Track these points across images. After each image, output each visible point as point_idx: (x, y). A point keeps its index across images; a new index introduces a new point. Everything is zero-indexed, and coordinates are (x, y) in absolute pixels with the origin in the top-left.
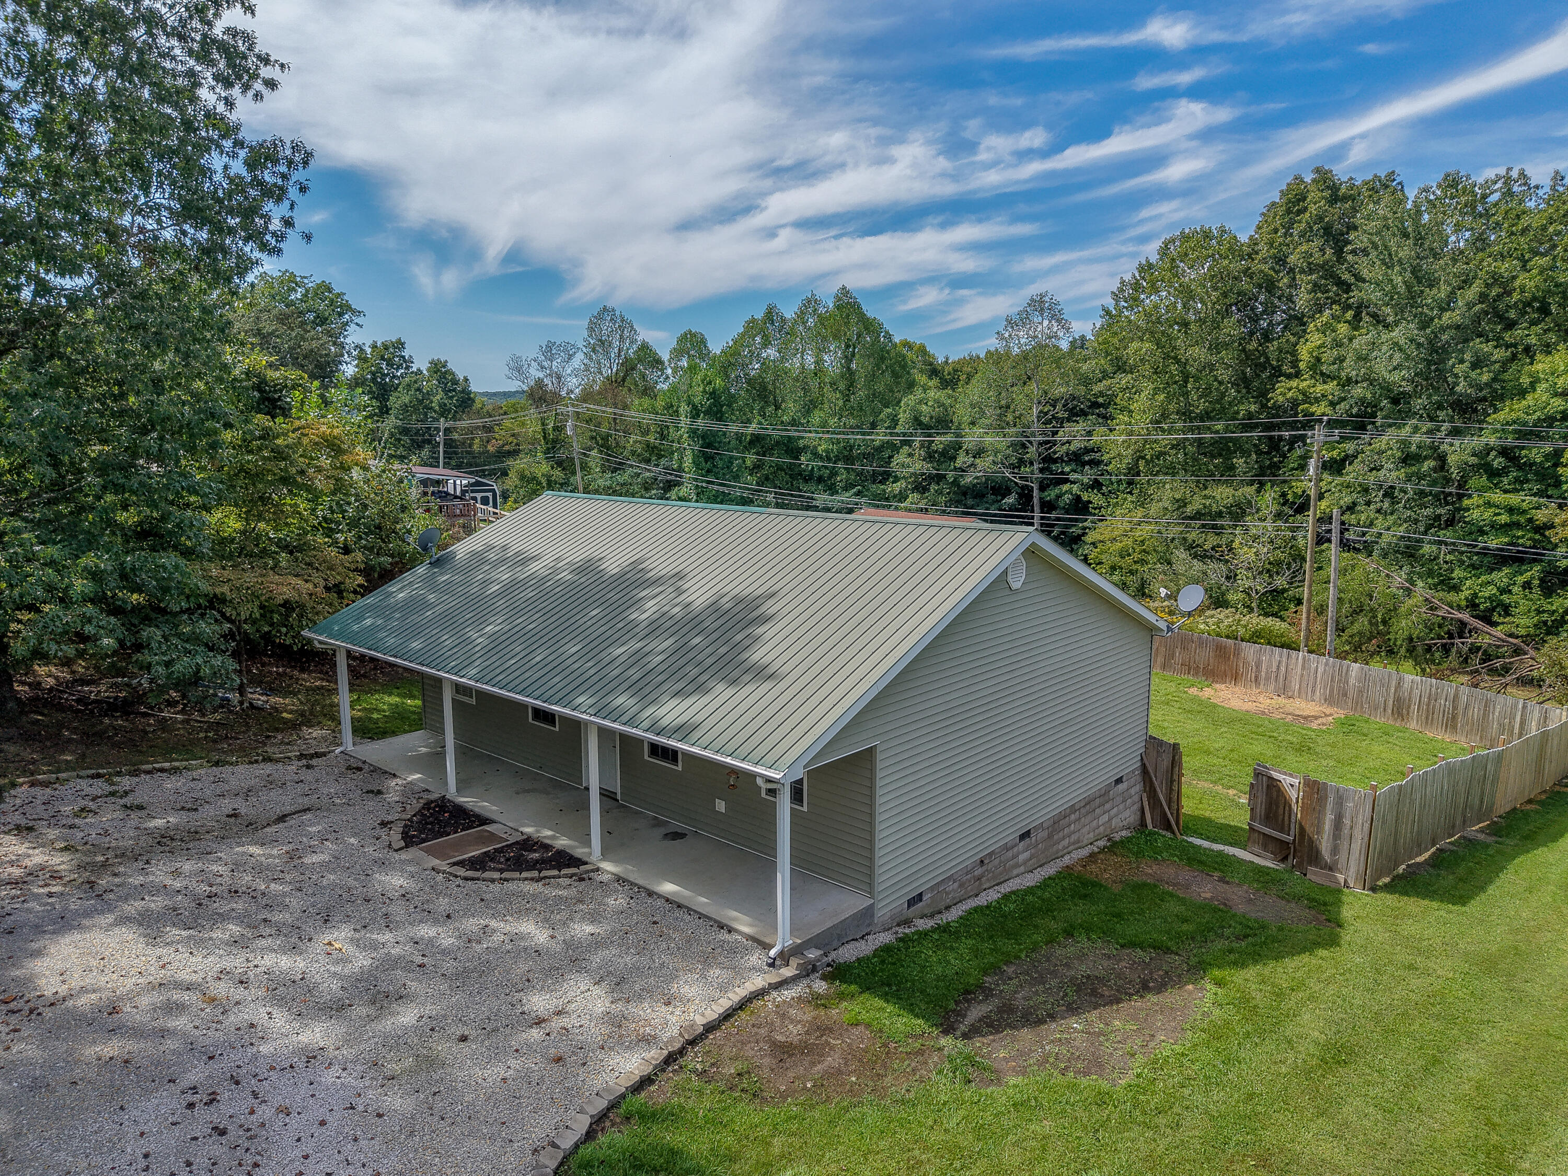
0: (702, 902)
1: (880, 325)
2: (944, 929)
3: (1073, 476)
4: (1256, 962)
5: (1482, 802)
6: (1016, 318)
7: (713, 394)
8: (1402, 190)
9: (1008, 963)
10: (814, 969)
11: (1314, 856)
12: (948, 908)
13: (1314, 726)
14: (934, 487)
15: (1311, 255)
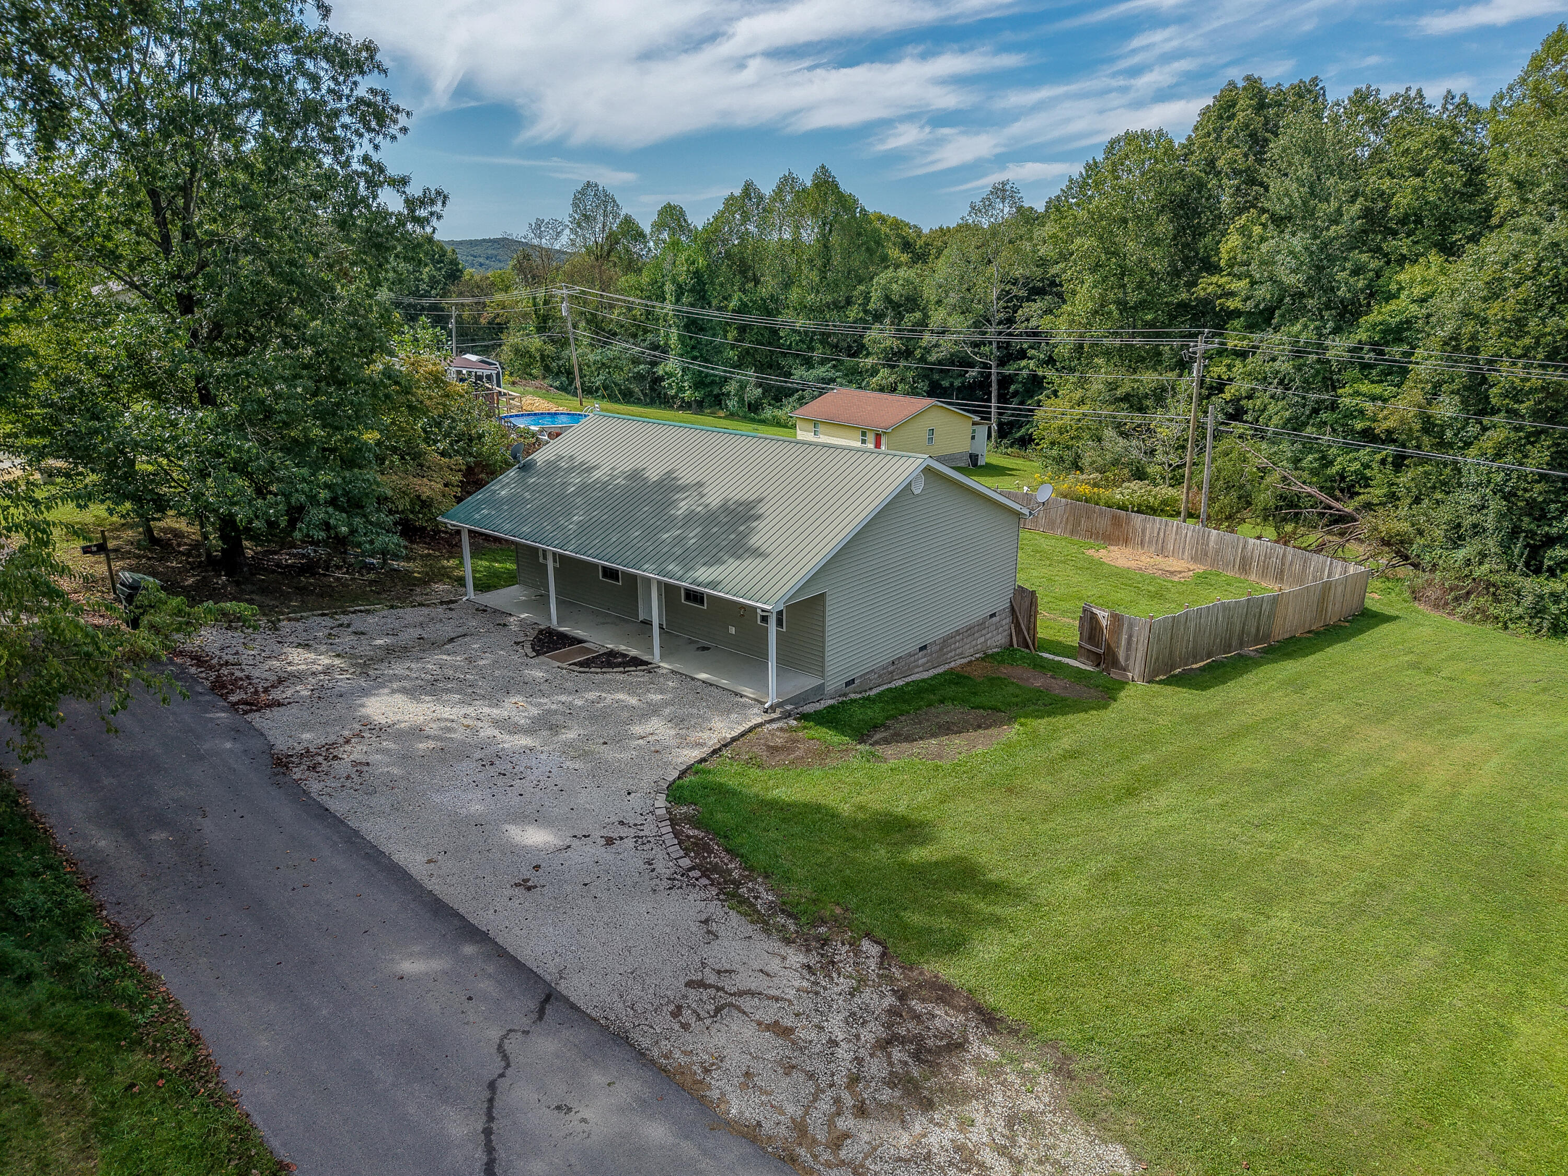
0: (724, 682)
1: (856, 201)
2: (868, 699)
3: (1031, 352)
4: (1049, 716)
5: (1258, 630)
6: (979, 204)
7: (697, 274)
8: (1324, 95)
9: (902, 715)
10: (790, 716)
11: (1115, 663)
12: (871, 689)
13: (1176, 579)
14: (902, 363)
15: (1236, 161)
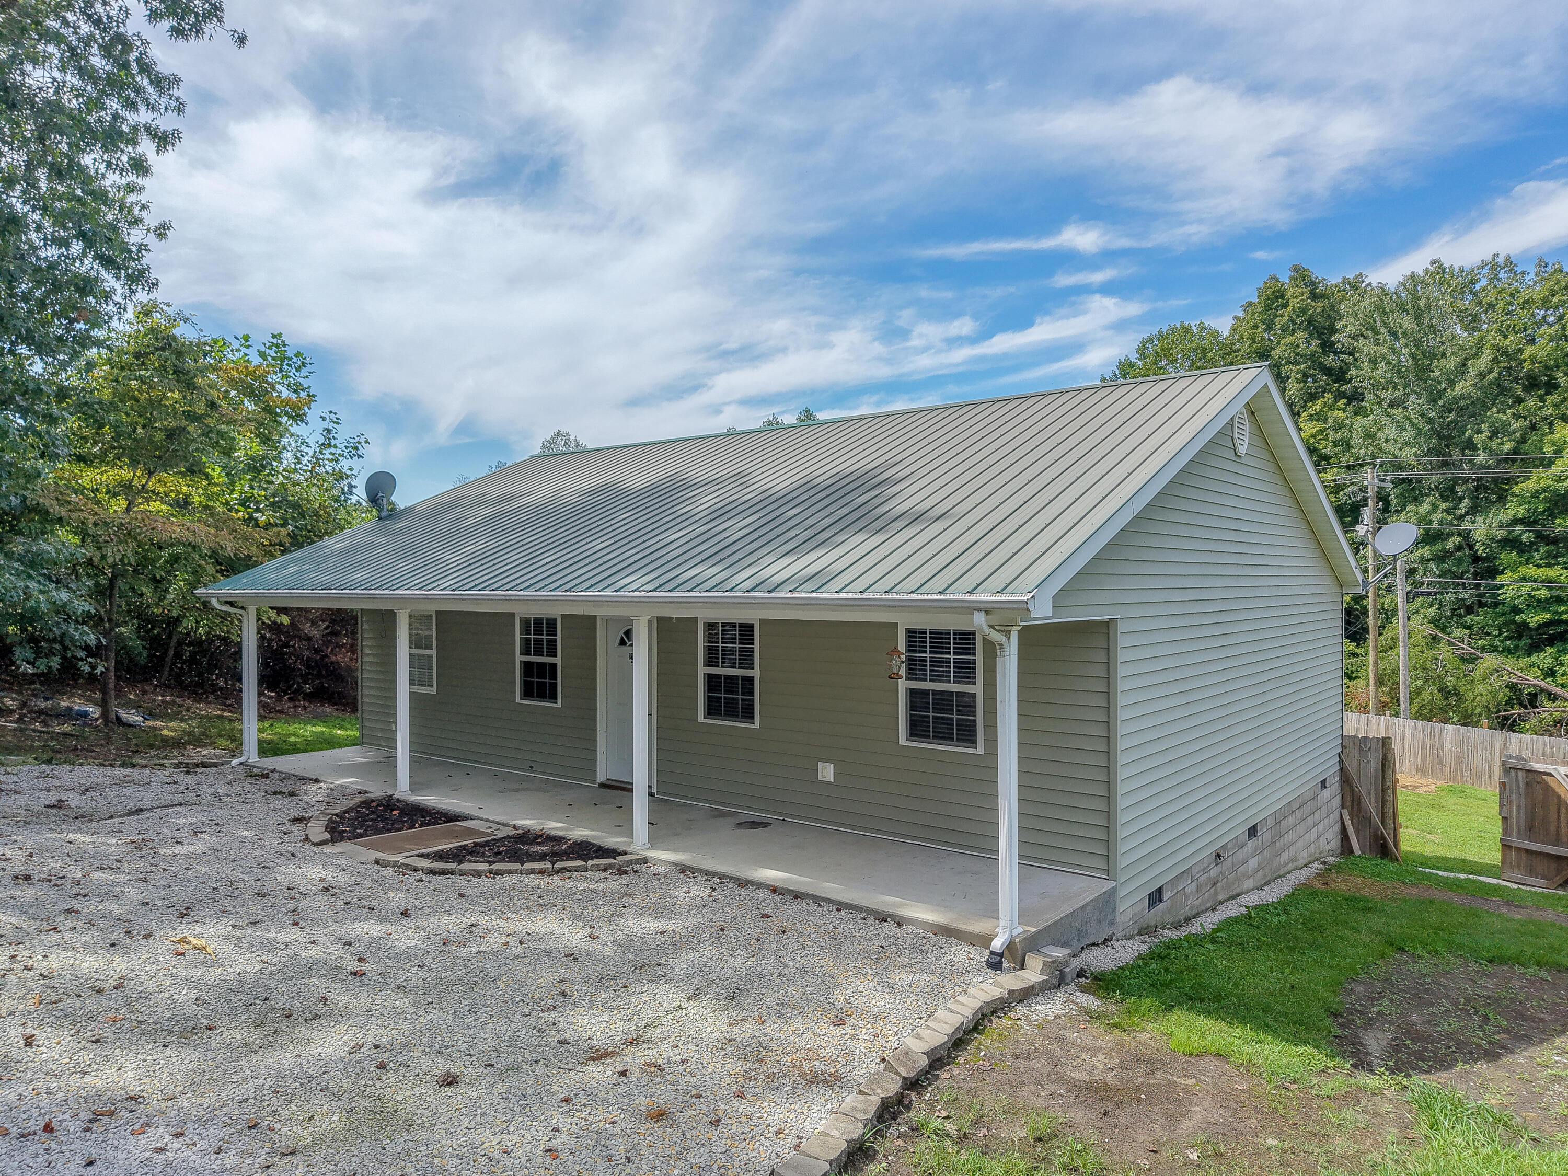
0: (834, 889)
10: (1066, 978)
15: (1298, 346)
